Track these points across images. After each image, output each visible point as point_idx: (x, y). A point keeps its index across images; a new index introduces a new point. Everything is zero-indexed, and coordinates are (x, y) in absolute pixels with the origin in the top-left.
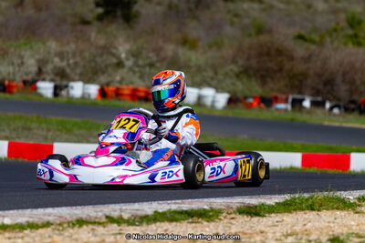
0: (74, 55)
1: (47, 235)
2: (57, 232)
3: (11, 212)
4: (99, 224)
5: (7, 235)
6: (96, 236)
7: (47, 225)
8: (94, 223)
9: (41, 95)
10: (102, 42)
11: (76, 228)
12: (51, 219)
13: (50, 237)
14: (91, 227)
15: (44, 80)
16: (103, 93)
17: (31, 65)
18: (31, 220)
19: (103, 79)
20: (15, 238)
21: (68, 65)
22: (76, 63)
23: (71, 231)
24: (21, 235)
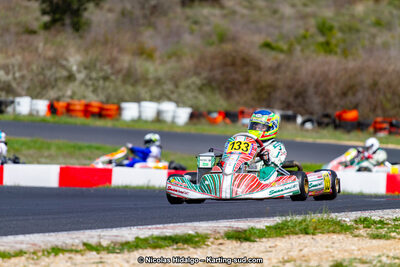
2: (32, 261)
4: (77, 252)
7: (20, 253)
12: (24, 247)
23: (47, 260)
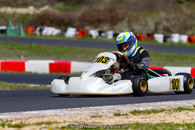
0: (174, 19)
1: (162, 116)
3: (143, 104)
5: (141, 116)
6: (189, 116)
8: (187, 109)
9: (156, 42)
10: (189, 12)
11: (178, 112)
13: (164, 117)
14: (186, 111)
15: (158, 33)
16: (190, 40)
17: (151, 25)
18: (154, 108)
19: (190, 32)
20: (145, 118)
21: (171, 25)
22: (176, 24)
24: (149, 116)
